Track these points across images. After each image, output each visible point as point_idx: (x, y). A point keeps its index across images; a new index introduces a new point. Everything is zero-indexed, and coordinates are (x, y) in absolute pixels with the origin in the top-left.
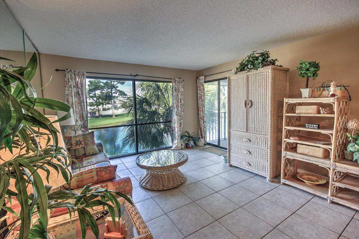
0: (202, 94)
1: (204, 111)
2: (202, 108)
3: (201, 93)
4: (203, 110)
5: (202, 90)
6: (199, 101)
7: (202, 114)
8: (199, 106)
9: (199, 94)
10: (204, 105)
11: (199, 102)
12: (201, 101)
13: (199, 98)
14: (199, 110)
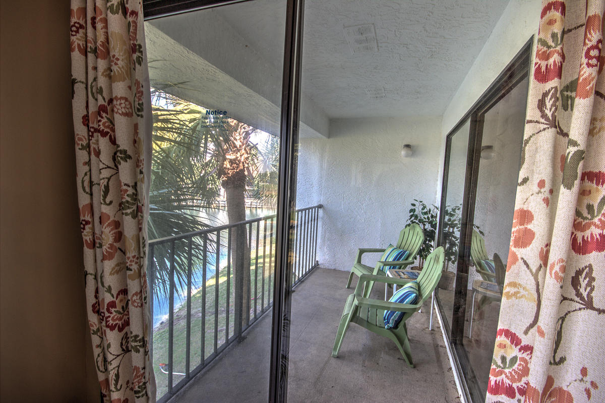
0: (120, 89)
1: (131, 253)
2: (117, 224)
3: (102, 82)
4: (119, 237)
5: (118, 50)
6: (81, 156)
7: (111, 280)
8: (83, 200)
9: (79, 89)
10: (135, 197)
11: (82, 170)
12: (106, 158)
13: (80, 130)
14: (87, 236)
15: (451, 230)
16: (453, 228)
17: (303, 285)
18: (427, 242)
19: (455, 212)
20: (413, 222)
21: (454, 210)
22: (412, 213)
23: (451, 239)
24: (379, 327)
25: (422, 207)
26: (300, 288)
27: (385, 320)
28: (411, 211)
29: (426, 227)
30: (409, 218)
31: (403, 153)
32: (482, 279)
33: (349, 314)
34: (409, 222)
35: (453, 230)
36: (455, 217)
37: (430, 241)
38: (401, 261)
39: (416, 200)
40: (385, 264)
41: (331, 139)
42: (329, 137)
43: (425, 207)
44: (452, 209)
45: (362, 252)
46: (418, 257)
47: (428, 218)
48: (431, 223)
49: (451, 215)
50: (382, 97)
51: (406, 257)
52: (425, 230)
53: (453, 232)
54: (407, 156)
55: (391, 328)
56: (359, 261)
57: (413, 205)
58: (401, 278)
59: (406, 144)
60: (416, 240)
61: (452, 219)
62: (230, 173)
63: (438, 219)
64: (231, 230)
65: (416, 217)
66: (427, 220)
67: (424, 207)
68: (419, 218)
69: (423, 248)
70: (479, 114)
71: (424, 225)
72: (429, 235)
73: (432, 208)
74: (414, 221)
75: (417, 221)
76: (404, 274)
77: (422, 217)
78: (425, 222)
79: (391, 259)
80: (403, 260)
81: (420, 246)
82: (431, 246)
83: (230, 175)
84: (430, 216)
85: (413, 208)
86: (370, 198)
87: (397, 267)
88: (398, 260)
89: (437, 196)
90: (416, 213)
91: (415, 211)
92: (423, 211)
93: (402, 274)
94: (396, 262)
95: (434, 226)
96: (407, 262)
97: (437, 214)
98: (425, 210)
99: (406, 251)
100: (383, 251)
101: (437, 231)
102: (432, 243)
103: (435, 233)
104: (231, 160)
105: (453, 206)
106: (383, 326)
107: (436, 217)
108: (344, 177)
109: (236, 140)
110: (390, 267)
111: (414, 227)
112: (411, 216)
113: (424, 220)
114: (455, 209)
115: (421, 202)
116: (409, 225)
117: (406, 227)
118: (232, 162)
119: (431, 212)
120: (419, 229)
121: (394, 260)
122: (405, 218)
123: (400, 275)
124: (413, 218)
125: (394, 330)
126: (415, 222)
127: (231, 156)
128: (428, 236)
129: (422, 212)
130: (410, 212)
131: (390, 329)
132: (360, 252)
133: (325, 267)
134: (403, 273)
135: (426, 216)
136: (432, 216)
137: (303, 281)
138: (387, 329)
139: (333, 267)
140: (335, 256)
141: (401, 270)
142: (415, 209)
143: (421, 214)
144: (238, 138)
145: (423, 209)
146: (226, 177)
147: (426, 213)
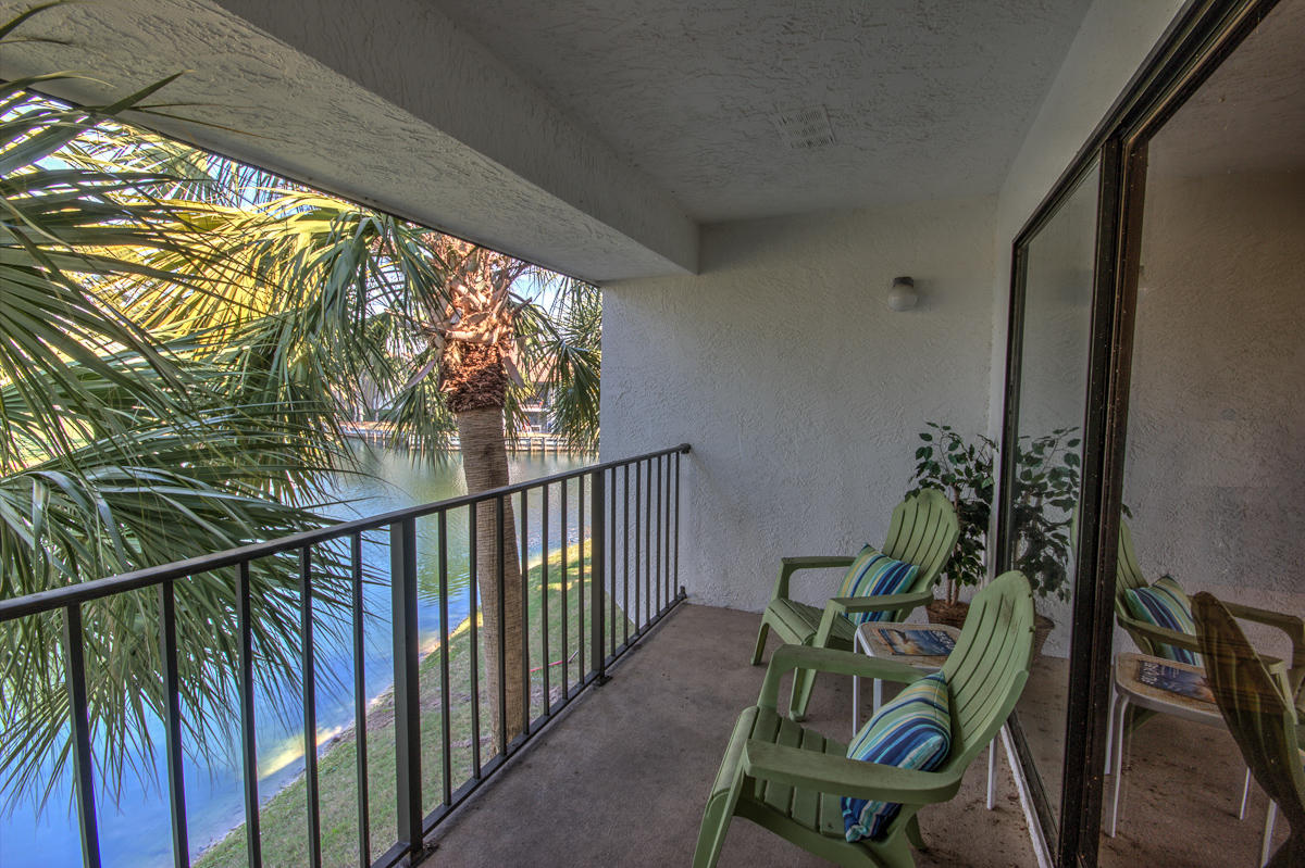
15: (1033, 502)
16: (1039, 495)
17: (639, 656)
18: (968, 535)
19: (1042, 453)
20: (926, 485)
21: (1039, 448)
22: (923, 460)
23: (1034, 527)
24: (828, 835)
25: (951, 441)
26: (629, 666)
27: (844, 807)
28: (921, 452)
29: (963, 495)
30: (916, 472)
31: (894, 299)
32: (1140, 652)
33: (728, 790)
34: (916, 481)
35: (1039, 502)
36: (1042, 466)
37: (974, 532)
38: (895, 597)
39: (934, 425)
40: (851, 605)
41: (705, 277)
42: (700, 271)
43: (958, 442)
44: (1033, 445)
45: (790, 566)
46: (944, 577)
47: (968, 471)
48: (975, 484)
49: (1032, 461)
50: (824, 142)
51: (910, 583)
52: (960, 505)
53: (1039, 509)
54: (904, 308)
55: (863, 837)
56: (784, 593)
57: (926, 437)
58: (896, 653)
59: (901, 275)
60: (939, 532)
61: (1035, 471)
62: (465, 375)
63: (996, 474)
64: (475, 508)
65: (935, 468)
66: (965, 477)
67: (956, 443)
68: (943, 472)
69: (958, 554)
70: (1131, 140)
71: (958, 490)
72: (972, 517)
73: (978, 444)
74: (929, 480)
75: (938, 482)
76: (906, 641)
77: (952, 468)
78: (960, 481)
79: (866, 591)
80: (901, 591)
81: (949, 552)
82: (979, 546)
83: (465, 380)
84: (972, 465)
85: (925, 444)
86: (811, 423)
87: (886, 614)
88: (888, 592)
89: (990, 411)
90: (934, 458)
91: (930, 454)
92: (954, 453)
93: (898, 639)
94: (882, 600)
95: (985, 493)
96: (912, 597)
97: (991, 461)
98: (959, 451)
99: (910, 565)
100: (847, 562)
101: (994, 507)
102: (982, 538)
103: (988, 511)
104: (463, 341)
105: (1036, 438)
106: (838, 830)
107: (990, 468)
108: (743, 371)
109: (474, 292)
110: (867, 615)
111: (929, 496)
112: (922, 467)
113: (958, 477)
114: (1043, 445)
115: (947, 428)
116: (915, 493)
117: (907, 497)
118: (465, 347)
119: (976, 455)
120: (944, 502)
121: (876, 592)
122: (905, 472)
123: (891, 644)
124: (927, 472)
125: (874, 845)
126: (932, 483)
127: (464, 334)
128: (970, 519)
129: (950, 457)
130: (918, 457)
131: (860, 841)
132: (784, 570)
133: (701, 603)
134: (902, 635)
135: (962, 467)
136: (979, 466)
137: (639, 646)
138: (852, 842)
139: (722, 604)
140: (726, 574)
141: (896, 625)
142: (930, 449)
143: (948, 461)
144: (479, 287)
145: (952, 448)
146: (455, 385)
147: (960, 459)
